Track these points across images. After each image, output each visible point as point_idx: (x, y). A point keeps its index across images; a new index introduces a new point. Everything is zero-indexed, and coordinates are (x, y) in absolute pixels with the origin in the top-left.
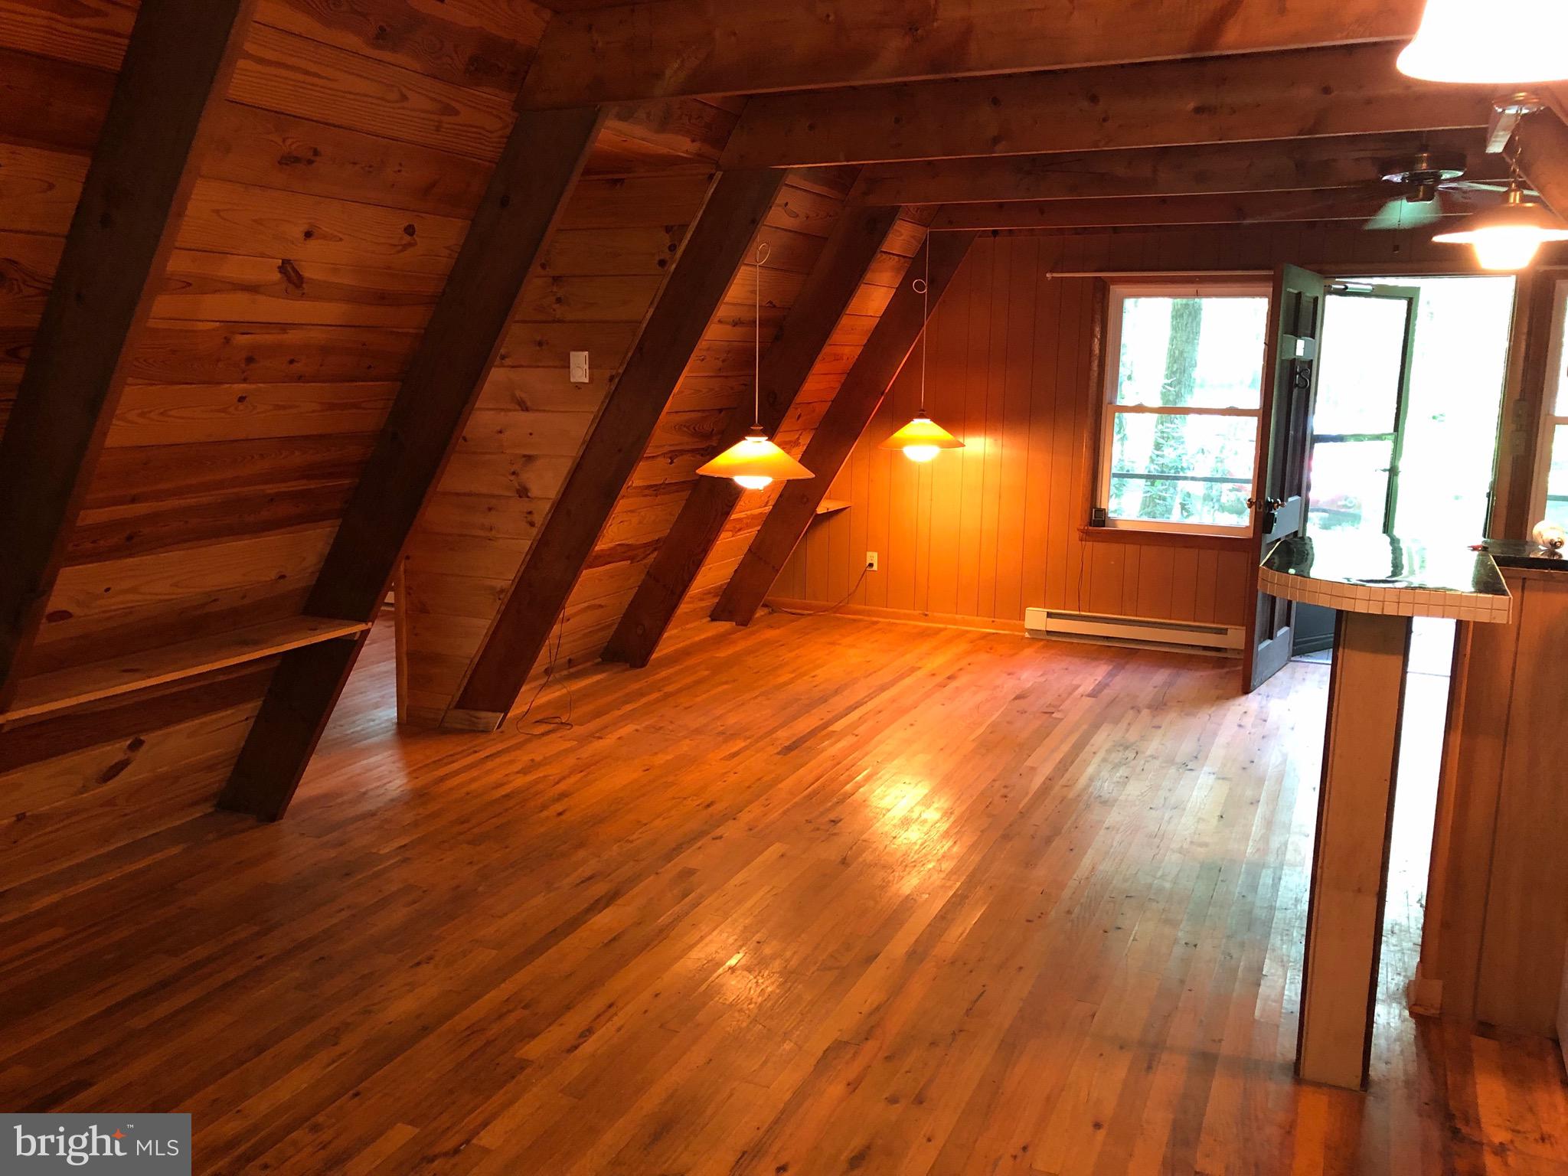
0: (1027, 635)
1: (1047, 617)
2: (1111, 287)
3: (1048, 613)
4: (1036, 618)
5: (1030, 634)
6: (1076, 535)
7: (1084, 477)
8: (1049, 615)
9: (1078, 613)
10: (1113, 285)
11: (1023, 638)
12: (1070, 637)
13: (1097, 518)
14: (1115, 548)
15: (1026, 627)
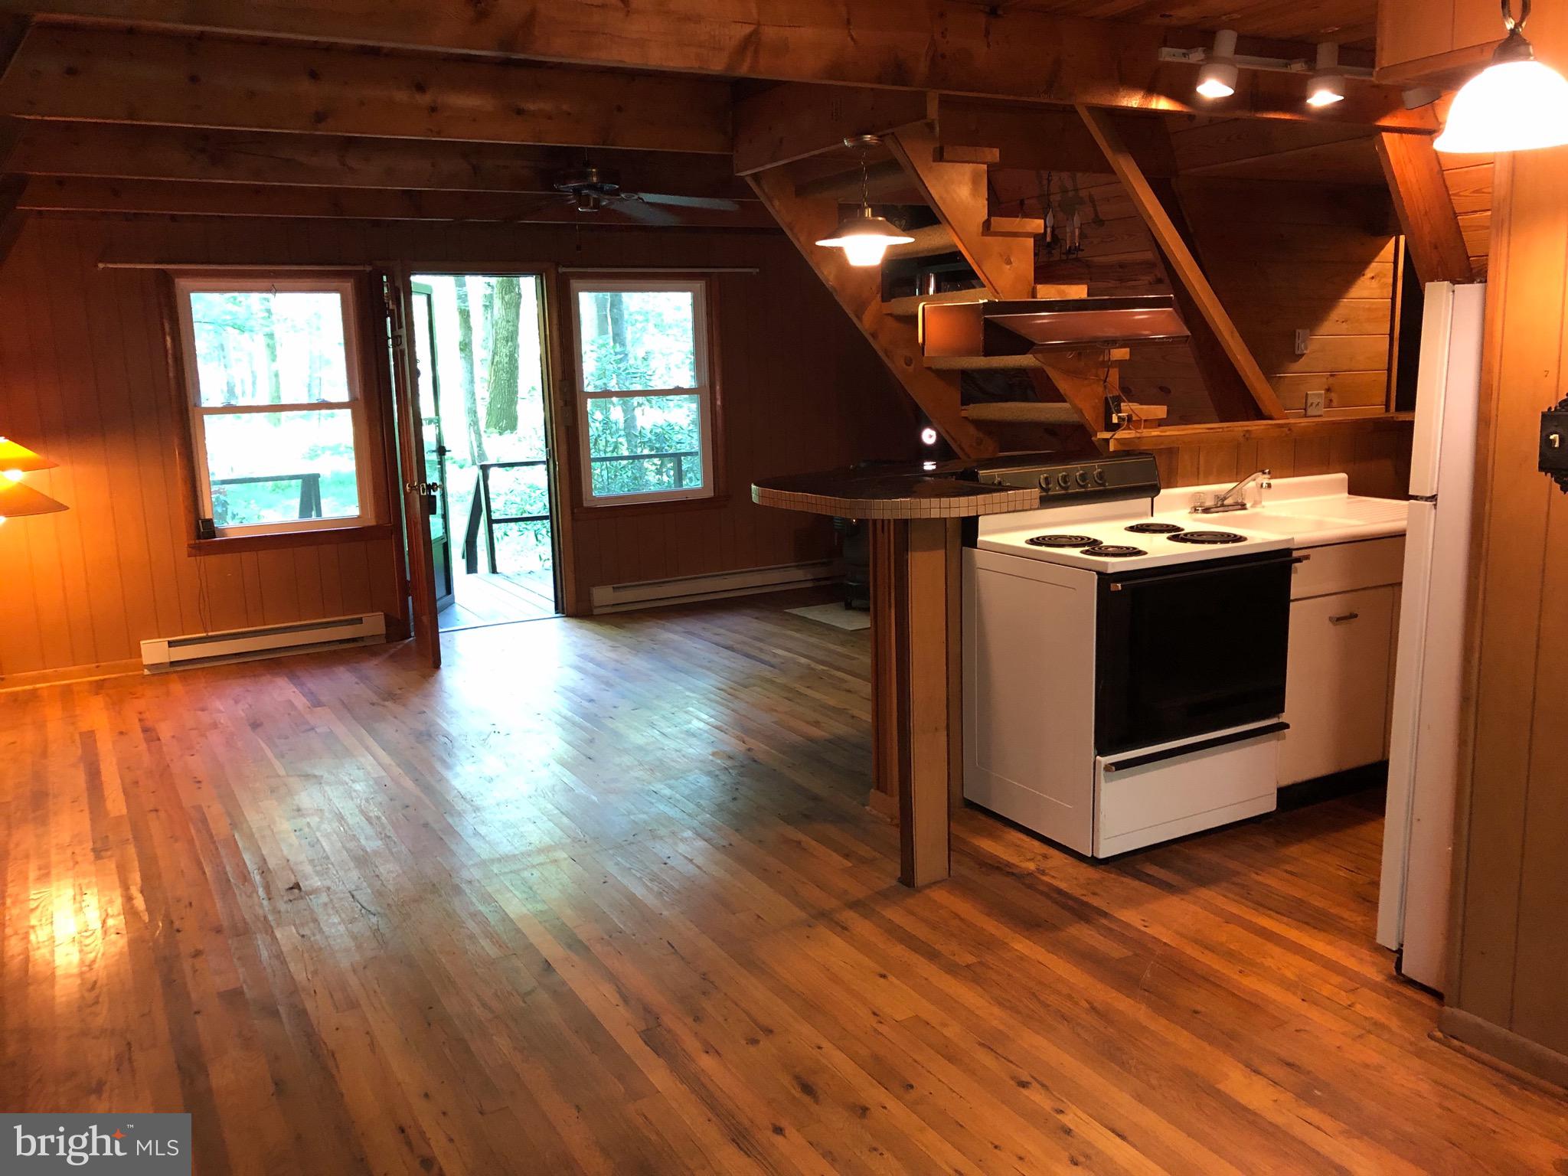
0: (146, 672)
1: (169, 647)
2: (176, 280)
3: (169, 642)
4: (154, 651)
5: (149, 670)
6: (184, 550)
7: (180, 489)
8: (171, 644)
9: (204, 635)
10: (178, 277)
11: (144, 677)
12: (203, 662)
13: (204, 532)
14: (228, 559)
15: (144, 663)
